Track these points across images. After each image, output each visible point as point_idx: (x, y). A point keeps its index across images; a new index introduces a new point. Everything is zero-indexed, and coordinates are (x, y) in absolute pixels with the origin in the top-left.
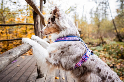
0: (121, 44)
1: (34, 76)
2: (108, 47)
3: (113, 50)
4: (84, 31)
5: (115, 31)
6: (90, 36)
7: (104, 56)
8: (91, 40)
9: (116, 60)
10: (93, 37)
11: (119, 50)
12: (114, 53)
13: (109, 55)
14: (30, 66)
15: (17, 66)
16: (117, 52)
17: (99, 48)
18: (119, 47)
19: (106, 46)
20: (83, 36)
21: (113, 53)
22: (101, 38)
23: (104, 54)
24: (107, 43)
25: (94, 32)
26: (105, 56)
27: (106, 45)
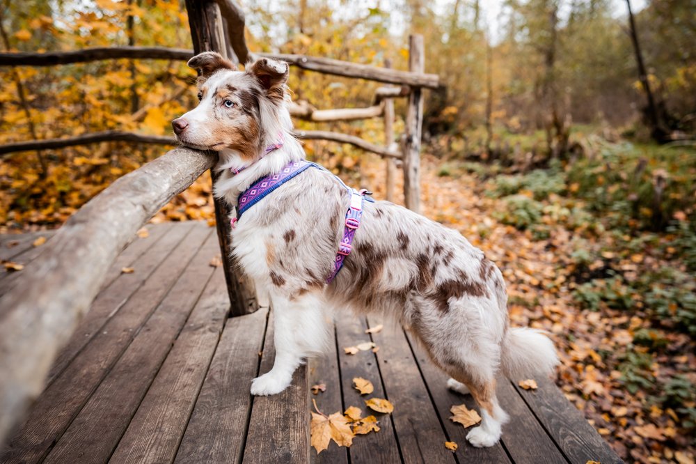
0: (663, 158)
1: (212, 310)
2: (589, 172)
3: (613, 189)
4: (462, 87)
5: (638, 85)
6: (497, 114)
7: (563, 221)
8: (499, 139)
9: (627, 238)
10: (514, 121)
11: (643, 188)
12: (617, 205)
13: (589, 216)
14: (183, 271)
15: (123, 273)
16: (634, 197)
17: (540, 181)
18: (649, 174)
19: (580, 170)
20: (455, 116)
21: (611, 204)
22: (557, 124)
23: (565, 212)
24: (588, 151)
25: (522, 90)
26: (571, 222)
27: (580, 164)
